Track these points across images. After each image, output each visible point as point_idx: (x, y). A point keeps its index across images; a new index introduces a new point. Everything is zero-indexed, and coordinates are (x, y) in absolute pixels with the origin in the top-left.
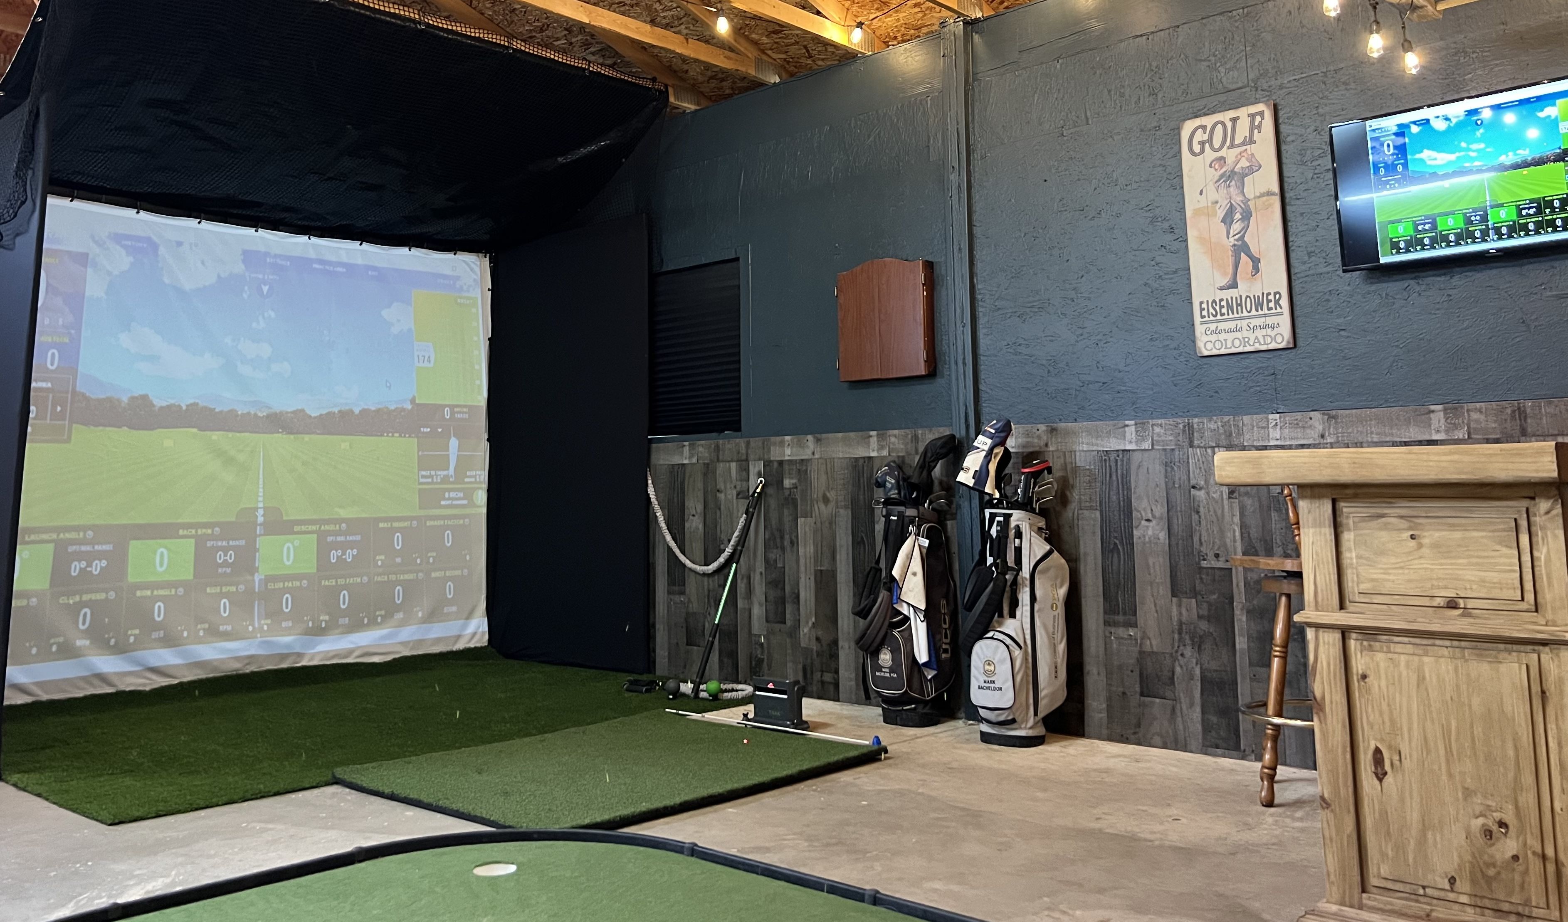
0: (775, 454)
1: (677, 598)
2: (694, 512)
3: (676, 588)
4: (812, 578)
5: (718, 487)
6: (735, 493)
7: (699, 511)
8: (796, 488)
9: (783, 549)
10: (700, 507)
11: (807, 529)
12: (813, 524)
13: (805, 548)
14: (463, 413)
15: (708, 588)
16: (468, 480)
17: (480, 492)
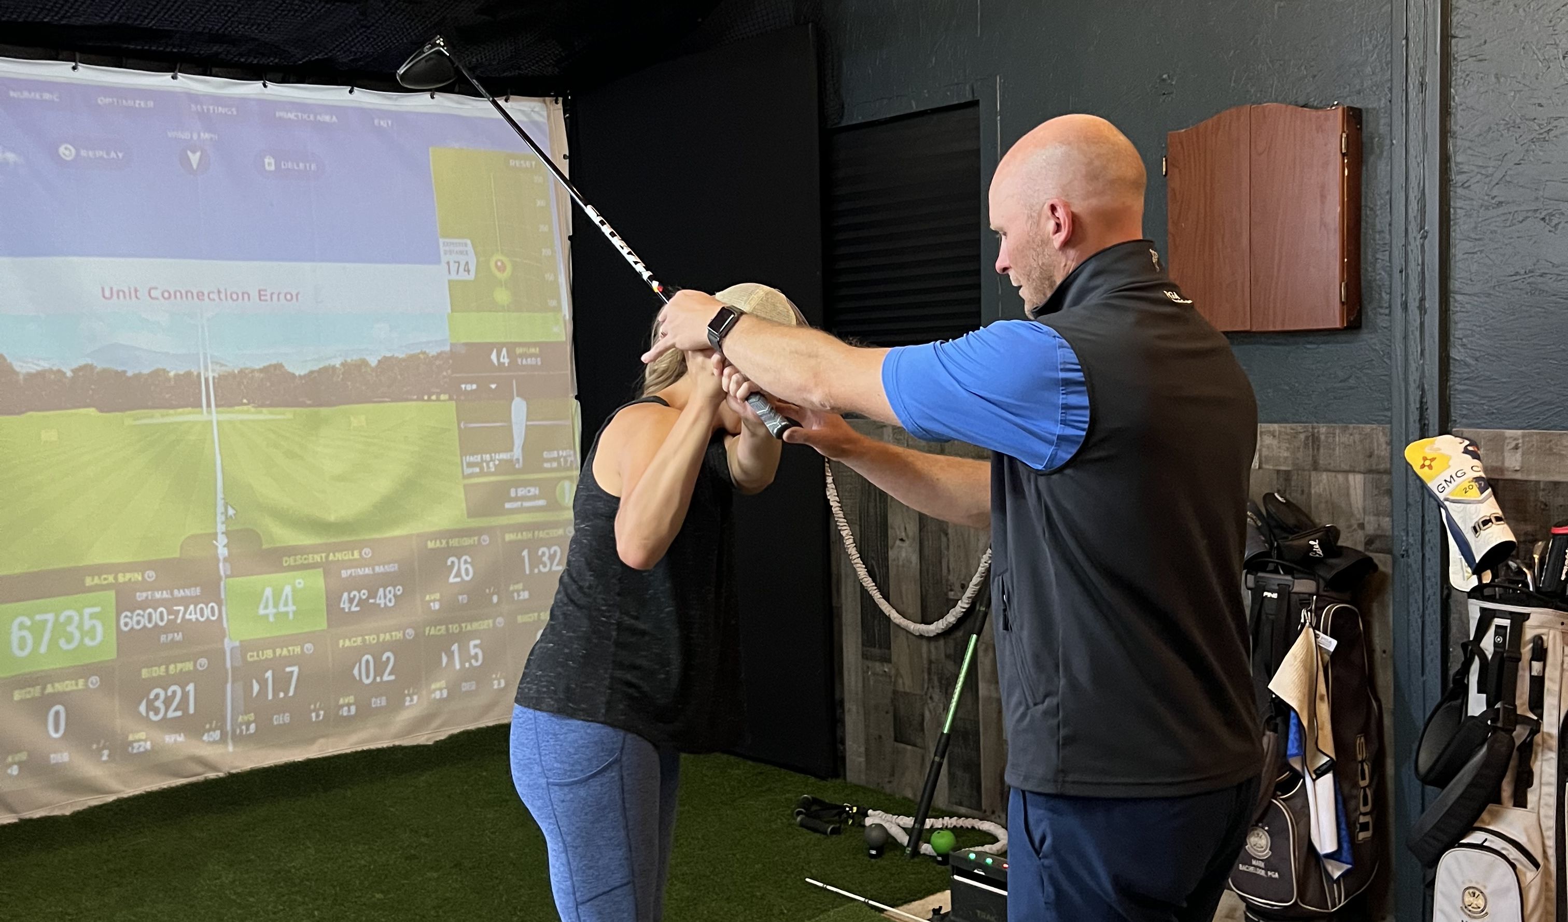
1: (878, 667)
2: (903, 537)
3: (876, 651)
7: (911, 534)
10: (913, 528)
14: (531, 356)
15: (930, 662)
16: (547, 465)
17: (567, 484)
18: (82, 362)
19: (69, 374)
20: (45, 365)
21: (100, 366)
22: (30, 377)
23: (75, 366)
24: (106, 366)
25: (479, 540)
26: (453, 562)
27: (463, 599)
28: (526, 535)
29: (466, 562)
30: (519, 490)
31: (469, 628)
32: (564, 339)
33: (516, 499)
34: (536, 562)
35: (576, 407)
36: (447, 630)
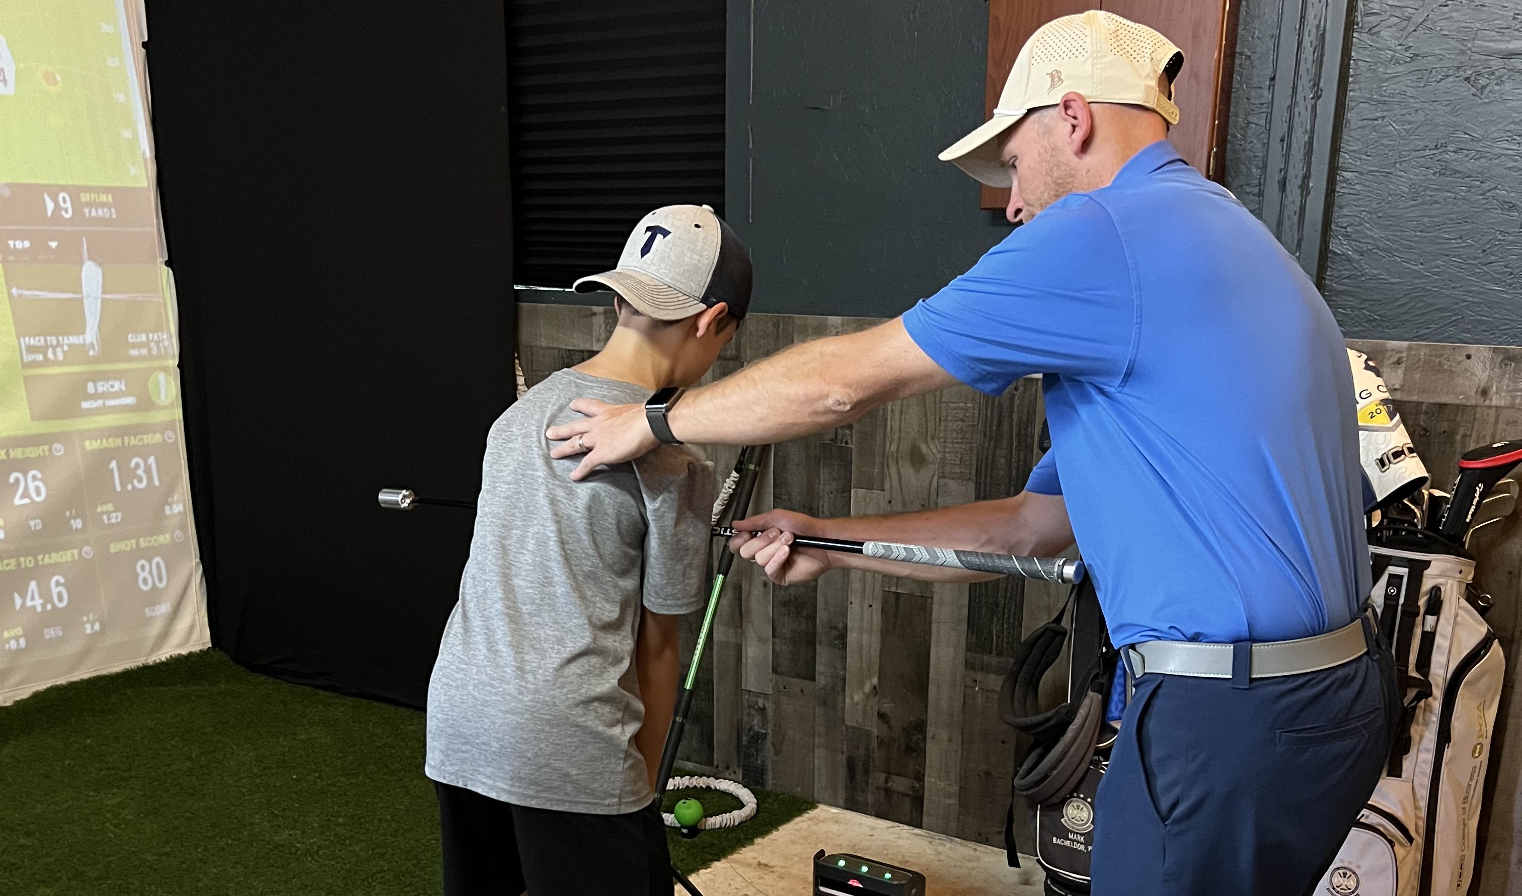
12: (882, 504)
14: (103, 205)
16: (134, 352)
17: (162, 376)
25: (50, 450)
26: (17, 480)
27: (35, 524)
28: (113, 443)
29: (34, 478)
30: (99, 384)
31: (47, 560)
32: (145, 184)
33: (95, 396)
34: (128, 475)
35: (166, 276)
36: (19, 564)
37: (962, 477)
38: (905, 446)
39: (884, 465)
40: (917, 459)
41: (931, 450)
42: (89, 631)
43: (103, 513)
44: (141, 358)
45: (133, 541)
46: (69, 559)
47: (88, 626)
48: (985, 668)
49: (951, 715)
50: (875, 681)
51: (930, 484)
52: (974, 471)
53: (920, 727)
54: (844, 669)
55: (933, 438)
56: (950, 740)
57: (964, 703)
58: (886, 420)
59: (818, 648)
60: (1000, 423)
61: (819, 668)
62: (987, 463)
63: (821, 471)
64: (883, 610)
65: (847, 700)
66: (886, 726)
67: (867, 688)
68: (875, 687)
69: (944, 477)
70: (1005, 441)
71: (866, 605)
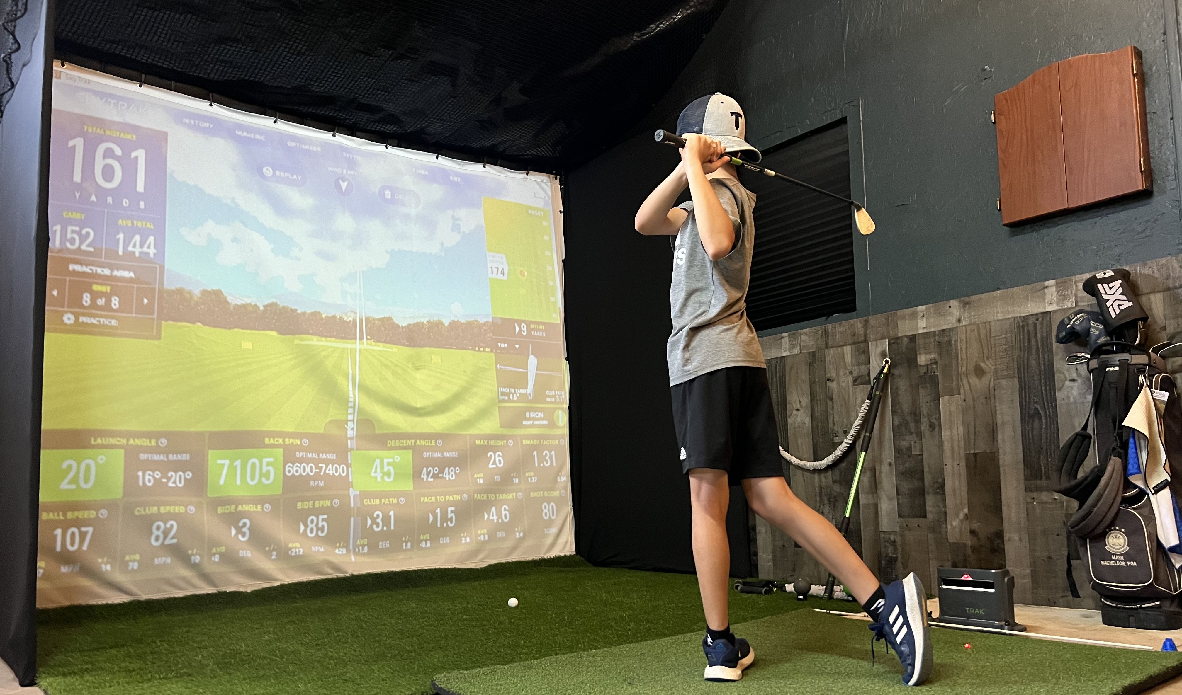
0: (905, 329)
2: (798, 407)
4: (963, 463)
5: (828, 376)
6: (850, 379)
7: (804, 404)
8: (936, 363)
9: (920, 435)
10: (806, 400)
11: (953, 409)
12: (960, 402)
13: (951, 429)
14: (540, 330)
15: (821, 488)
16: (548, 399)
17: (560, 412)
18: (270, 301)
19: (262, 308)
20: (248, 301)
21: (281, 304)
22: (237, 306)
23: (266, 303)
24: (285, 305)
25: (507, 442)
26: (491, 455)
27: (497, 478)
28: (535, 442)
29: (499, 456)
30: (532, 413)
31: (501, 497)
32: (559, 322)
33: (530, 419)
34: (542, 459)
35: (566, 365)
36: (488, 497)
37: (1009, 377)
38: (971, 367)
39: (959, 379)
40: (979, 372)
41: (988, 365)
42: (517, 536)
43: (528, 477)
44: (551, 403)
45: (542, 492)
46: (511, 497)
47: (518, 534)
48: (1039, 489)
49: (1019, 524)
50: (966, 510)
51: (989, 385)
52: (1016, 372)
53: (999, 535)
54: (945, 506)
55: (987, 358)
56: (1020, 540)
57: (1027, 514)
58: (958, 354)
59: (927, 497)
60: (1029, 341)
61: (929, 508)
62: (1024, 364)
63: (920, 391)
64: (967, 466)
65: (949, 527)
66: (976, 538)
67: (961, 516)
68: (966, 515)
69: (998, 379)
70: (1034, 351)
71: (956, 464)
